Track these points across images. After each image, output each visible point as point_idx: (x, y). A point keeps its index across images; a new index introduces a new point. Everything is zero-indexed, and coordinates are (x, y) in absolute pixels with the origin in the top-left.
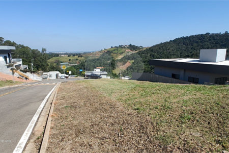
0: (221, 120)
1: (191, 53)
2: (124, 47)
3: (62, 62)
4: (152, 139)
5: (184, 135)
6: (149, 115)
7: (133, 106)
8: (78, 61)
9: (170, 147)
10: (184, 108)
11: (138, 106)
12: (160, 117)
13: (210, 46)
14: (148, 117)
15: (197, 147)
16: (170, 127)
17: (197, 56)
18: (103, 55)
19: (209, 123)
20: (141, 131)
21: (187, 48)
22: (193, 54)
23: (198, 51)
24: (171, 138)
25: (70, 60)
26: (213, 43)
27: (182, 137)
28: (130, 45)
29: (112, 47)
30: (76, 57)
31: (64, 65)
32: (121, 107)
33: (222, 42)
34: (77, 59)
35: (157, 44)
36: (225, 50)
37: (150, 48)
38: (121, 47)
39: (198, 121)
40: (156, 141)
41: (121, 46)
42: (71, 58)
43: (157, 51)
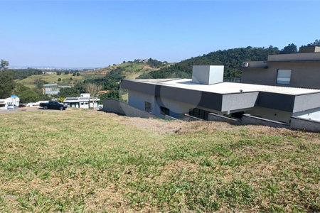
2: (142, 63)
3: (47, 83)
8: (72, 82)
18: (111, 73)
25: (60, 80)
28: (151, 59)
29: (124, 62)
30: (70, 75)
31: (49, 87)
34: (71, 79)
35: (187, 59)
37: (176, 64)
38: (137, 62)
41: (138, 60)
42: (62, 77)
43: (186, 69)
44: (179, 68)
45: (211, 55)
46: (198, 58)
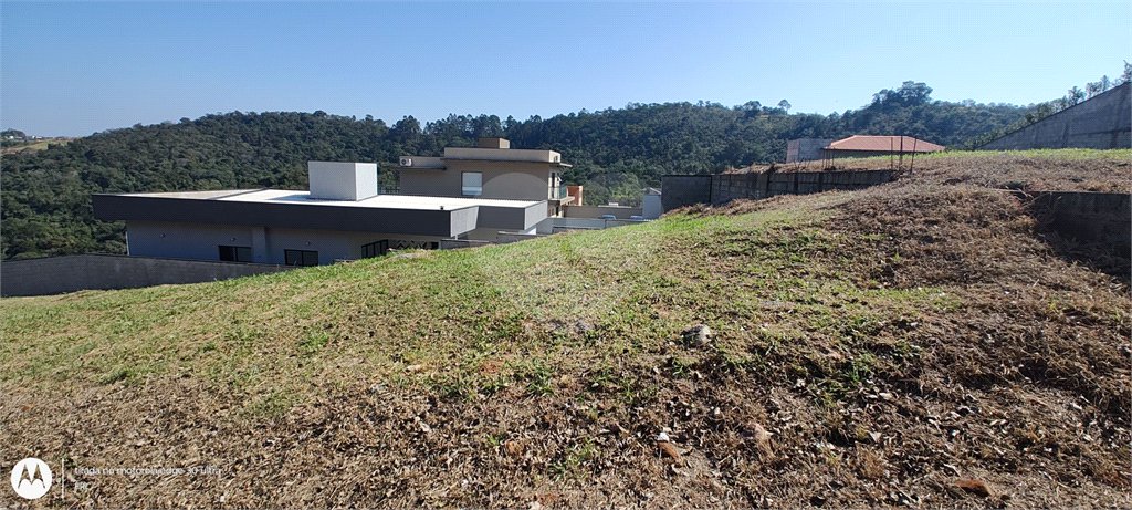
0: (394, 320)
1: (275, 171)
4: (230, 425)
5: (322, 375)
6: (186, 376)
7: (91, 376)
9: (294, 413)
10: (303, 322)
11: (119, 368)
12: (234, 366)
13: (333, 154)
14: (185, 382)
15: (357, 383)
16: (276, 377)
17: (299, 182)
19: (372, 334)
20: (175, 427)
21: (259, 153)
22: (284, 177)
23: (299, 167)
26: (340, 146)
27: (320, 380)
33: (361, 143)
36: (374, 166)
39: (347, 338)
40: (245, 422)
43: (122, 159)
44: (90, 155)
45: (208, 124)
46: (162, 130)
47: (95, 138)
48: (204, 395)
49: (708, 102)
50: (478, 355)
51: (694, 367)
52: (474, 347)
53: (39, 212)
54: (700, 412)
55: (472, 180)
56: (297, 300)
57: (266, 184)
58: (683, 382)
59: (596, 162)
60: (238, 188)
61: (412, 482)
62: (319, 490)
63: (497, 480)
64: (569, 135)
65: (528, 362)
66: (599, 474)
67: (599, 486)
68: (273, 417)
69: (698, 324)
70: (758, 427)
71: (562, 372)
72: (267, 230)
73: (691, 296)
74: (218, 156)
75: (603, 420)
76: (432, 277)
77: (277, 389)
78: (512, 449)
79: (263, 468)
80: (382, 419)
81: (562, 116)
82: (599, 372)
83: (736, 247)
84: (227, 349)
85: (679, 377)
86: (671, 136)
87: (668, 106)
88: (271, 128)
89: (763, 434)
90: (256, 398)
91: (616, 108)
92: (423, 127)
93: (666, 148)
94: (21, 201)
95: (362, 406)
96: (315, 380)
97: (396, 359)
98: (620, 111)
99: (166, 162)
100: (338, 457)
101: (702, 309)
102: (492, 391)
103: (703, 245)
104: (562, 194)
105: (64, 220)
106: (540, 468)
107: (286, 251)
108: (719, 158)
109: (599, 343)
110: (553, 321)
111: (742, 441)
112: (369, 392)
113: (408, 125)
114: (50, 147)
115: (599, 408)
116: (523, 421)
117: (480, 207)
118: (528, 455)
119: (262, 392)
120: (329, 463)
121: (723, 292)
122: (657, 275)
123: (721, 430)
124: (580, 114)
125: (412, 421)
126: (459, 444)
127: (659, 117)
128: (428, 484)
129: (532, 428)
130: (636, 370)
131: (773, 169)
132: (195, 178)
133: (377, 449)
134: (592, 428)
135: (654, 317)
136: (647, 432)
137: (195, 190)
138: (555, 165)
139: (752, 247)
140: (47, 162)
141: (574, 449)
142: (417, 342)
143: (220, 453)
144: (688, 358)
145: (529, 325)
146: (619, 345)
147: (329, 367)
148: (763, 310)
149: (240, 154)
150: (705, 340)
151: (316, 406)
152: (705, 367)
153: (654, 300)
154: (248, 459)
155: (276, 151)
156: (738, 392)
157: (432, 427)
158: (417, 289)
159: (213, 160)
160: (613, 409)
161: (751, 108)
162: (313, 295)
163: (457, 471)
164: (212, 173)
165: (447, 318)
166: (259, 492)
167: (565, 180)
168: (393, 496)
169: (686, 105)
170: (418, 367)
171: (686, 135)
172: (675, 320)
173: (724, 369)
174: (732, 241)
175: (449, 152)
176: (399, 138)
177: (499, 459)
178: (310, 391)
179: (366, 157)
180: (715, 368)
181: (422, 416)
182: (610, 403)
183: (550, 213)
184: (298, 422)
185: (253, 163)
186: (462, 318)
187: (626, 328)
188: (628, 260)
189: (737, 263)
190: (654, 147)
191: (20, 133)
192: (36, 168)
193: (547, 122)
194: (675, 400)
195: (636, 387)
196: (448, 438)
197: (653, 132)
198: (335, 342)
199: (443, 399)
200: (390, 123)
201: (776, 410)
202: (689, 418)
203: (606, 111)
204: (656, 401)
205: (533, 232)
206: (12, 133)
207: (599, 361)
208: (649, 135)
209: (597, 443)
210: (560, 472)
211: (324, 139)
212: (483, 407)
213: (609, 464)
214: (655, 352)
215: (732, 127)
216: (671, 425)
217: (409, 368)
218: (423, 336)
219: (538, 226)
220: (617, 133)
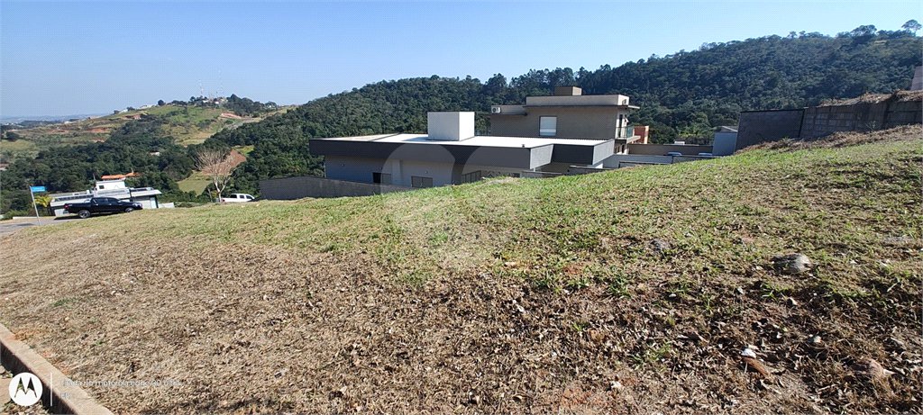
1: (405, 121)
2: (213, 104)
4: (390, 287)
5: (445, 262)
6: (364, 253)
7: (316, 246)
9: (429, 285)
10: (429, 225)
11: (329, 244)
12: (390, 250)
13: (443, 107)
14: (363, 256)
15: (469, 270)
18: (126, 130)
19: (477, 237)
20: (360, 283)
21: (396, 109)
22: (411, 125)
23: (421, 118)
24: (424, 273)
27: (444, 265)
28: (233, 96)
29: (161, 103)
32: (283, 256)
33: (463, 98)
35: (319, 97)
36: (472, 114)
37: (299, 109)
38: (198, 102)
39: (460, 238)
40: (399, 286)
41: (200, 99)
43: (322, 117)
44: (306, 115)
45: (367, 91)
46: (343, 96)
47: (309, 104)
48: (374, 265)
49: (802, 33)
50: (561, 259)
51: (788, 293)
52: (557, 253)
53: (283, 151)
54: (795, 337)
55: (548, 124)
56: (425, 209)
57: (400, 131)
58: (773, 305)
59: (663, 104)
60: (383, 133)
61: (513, 346)
62: (448, 339)
63: (581, 358)
64: (637, 80)
65: (606, 269)
66: (678, 372)
67: (679, 381)
68: (415, 285)
69: (792, 252)
70: (874, 363)
71: (638, 281)
72: (401, 162)
73: (781, 225)
74: (372, 112)
75: (681, 327)
76: (520, 197)
77: (417, 268)
78: (594, 337)
79: (412, 317)
80: (488, 298)
81: (631, 63)
82: (677, 285)
83: (843, 178)
84: (385, 238)
85: (769, 300)
86: (751, 73)
87: (750, 42)
88: (404, 90)
89: (880, 372)
90: (405, 272)
91: (688, 50)
92: (508, 82)
93: (744, 85)
94: (274, 144)
95: (474, 286)
96: (441, 264)
97: (496, 256)
98: (693, 52)
99: (344, 118)
100: (459, 319)
101: (797, 239)
102: (575, 288)
103: (797, 177)
104: (629, 133)
105: (294, 156)
106: (621, 356)
107: (412, 177)
108: (813, 91)
109: (675, 259)
110: (628, 238)
111: (850, 374)
112: (478, 277)
113: (497, 81)
114: (288, 111)
115: (676, 315)
116: (603, 316)
117: (555, 145)
118: (608, 344)
119: (408, 268)
120: (453, 322)
121: (826, 224)
122: (739, 204)
123: (823, 358)
124: (649, 60)
125: (511, 302)
126: (548, 326)
127: (737, 55)
128: (525, 350)
129: (611, 323)
130: (718, 288)
131: (895, 98)
132: (359, 128)
133: (486, 318)
134: (669, 332)
135: (738, 242)
136: (731, 347)
137: (359, 135)
138: (624, 108)
139: (866, 179)
140: (287, 120)
141: (652, 346)
142: (511, 245)
143: (386, 303)
144: (781, 284)
145: (605, 240)
146: (697, 264)
147: (449, 257)
148: (883, 245)
149: (385, 110)
150: (802, 268)
151: (442, 282)
152: (802, 295)
153: (736, 227)
154: (403, 310)
155: (406, 107)
156: (846, 324)
157: (526, 309)
158: (509, 206)
159: (369, 115)
160: (692, 319)
161: (862, 33)
162: (435, 206)
163: (548, 344)
164: (370, 123)
165: (534, 229)
166: (410, 332)
167: (631, 121)
168: (499, 353)
169: (773, 39)
170: (513, 264)
171: (770, 70)
172: (764, 247)
173: (827, 299)
174: (839, 173)
175: (530, 100)
176: (490, 92)
177: (583, 342)
178: (438, 271)
179: (467, 108)
180: (816, 298)
181: (518, 300)
182: (687, 314)
183: (616, 150)
184: (432, 291)
185: (392, 116)
186: (546, 230)
187: (705, 249)
188: (704, 189)
189: (845, 196)
190: (729, 86)
191: (274, 104)
192: (282, 124)
193: (617, 70)
194: (763, 321)
195: (717, 303)
196: (540, 320)
197: (729, 71)
198: (452, 240)
199: (533, 289)
200: (484, 81)
201: (899, 350)
202: (781, 341)
203: (677, 54)
204: (740, 319)
205: (600, 167)
206: (270, 104)
207: (677, 276)
208: (725, 73)
209: (675, 346)
210: (639, 362)
211: (437, 97)
212: (568, 300)
213: (688, 365)
214: (739, 274)
215: (833, 57)
216: (758, 344)
217: (506, 263)
218: (516, 241)
219: (604, 162)
220: (688, 74)
